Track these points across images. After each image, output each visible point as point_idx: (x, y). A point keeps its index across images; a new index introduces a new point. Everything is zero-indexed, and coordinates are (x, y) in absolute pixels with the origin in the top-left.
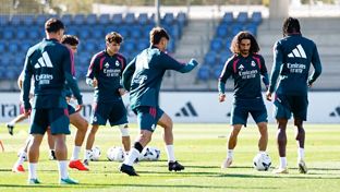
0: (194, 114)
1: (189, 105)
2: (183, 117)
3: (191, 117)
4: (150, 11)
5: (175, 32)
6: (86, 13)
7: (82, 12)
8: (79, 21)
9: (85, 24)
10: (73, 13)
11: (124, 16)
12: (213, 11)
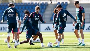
0: (50, 29)
1: (48, 27)
2: (47, 31)
3: (49, 30)
4: (38, 2)
5: (44, 8)
6: (20, 2)
7: (19, 2)
8: (19, 5)
9: (20, 5)
10: (17, 3)
11: (31, 3)
12: (55, 2)
